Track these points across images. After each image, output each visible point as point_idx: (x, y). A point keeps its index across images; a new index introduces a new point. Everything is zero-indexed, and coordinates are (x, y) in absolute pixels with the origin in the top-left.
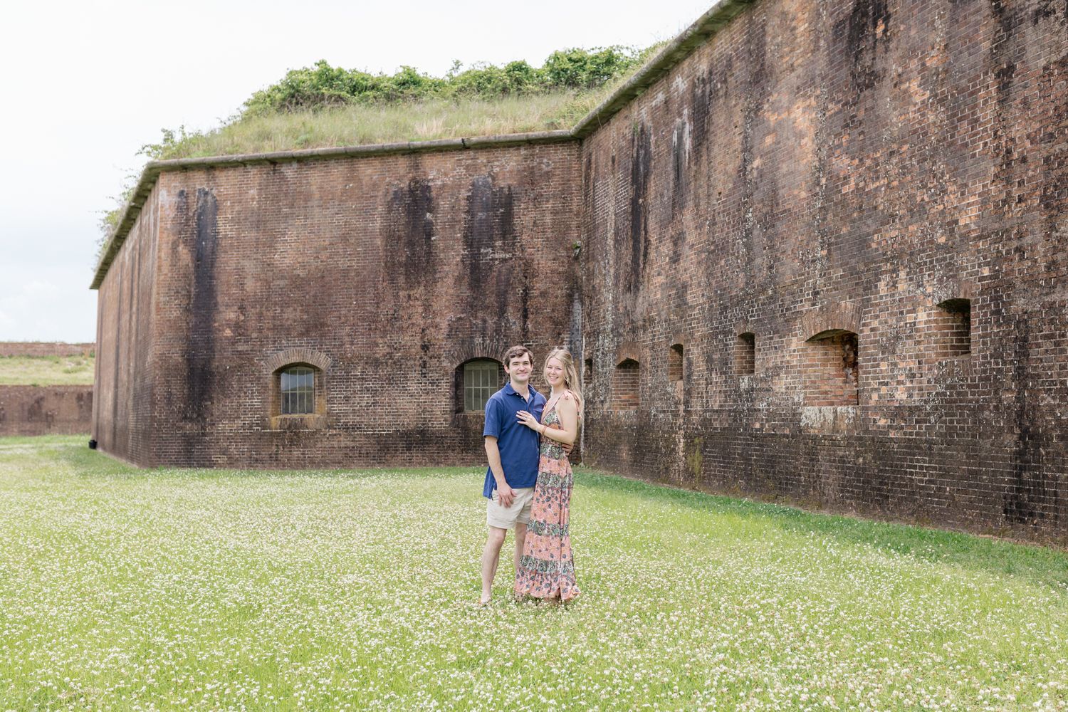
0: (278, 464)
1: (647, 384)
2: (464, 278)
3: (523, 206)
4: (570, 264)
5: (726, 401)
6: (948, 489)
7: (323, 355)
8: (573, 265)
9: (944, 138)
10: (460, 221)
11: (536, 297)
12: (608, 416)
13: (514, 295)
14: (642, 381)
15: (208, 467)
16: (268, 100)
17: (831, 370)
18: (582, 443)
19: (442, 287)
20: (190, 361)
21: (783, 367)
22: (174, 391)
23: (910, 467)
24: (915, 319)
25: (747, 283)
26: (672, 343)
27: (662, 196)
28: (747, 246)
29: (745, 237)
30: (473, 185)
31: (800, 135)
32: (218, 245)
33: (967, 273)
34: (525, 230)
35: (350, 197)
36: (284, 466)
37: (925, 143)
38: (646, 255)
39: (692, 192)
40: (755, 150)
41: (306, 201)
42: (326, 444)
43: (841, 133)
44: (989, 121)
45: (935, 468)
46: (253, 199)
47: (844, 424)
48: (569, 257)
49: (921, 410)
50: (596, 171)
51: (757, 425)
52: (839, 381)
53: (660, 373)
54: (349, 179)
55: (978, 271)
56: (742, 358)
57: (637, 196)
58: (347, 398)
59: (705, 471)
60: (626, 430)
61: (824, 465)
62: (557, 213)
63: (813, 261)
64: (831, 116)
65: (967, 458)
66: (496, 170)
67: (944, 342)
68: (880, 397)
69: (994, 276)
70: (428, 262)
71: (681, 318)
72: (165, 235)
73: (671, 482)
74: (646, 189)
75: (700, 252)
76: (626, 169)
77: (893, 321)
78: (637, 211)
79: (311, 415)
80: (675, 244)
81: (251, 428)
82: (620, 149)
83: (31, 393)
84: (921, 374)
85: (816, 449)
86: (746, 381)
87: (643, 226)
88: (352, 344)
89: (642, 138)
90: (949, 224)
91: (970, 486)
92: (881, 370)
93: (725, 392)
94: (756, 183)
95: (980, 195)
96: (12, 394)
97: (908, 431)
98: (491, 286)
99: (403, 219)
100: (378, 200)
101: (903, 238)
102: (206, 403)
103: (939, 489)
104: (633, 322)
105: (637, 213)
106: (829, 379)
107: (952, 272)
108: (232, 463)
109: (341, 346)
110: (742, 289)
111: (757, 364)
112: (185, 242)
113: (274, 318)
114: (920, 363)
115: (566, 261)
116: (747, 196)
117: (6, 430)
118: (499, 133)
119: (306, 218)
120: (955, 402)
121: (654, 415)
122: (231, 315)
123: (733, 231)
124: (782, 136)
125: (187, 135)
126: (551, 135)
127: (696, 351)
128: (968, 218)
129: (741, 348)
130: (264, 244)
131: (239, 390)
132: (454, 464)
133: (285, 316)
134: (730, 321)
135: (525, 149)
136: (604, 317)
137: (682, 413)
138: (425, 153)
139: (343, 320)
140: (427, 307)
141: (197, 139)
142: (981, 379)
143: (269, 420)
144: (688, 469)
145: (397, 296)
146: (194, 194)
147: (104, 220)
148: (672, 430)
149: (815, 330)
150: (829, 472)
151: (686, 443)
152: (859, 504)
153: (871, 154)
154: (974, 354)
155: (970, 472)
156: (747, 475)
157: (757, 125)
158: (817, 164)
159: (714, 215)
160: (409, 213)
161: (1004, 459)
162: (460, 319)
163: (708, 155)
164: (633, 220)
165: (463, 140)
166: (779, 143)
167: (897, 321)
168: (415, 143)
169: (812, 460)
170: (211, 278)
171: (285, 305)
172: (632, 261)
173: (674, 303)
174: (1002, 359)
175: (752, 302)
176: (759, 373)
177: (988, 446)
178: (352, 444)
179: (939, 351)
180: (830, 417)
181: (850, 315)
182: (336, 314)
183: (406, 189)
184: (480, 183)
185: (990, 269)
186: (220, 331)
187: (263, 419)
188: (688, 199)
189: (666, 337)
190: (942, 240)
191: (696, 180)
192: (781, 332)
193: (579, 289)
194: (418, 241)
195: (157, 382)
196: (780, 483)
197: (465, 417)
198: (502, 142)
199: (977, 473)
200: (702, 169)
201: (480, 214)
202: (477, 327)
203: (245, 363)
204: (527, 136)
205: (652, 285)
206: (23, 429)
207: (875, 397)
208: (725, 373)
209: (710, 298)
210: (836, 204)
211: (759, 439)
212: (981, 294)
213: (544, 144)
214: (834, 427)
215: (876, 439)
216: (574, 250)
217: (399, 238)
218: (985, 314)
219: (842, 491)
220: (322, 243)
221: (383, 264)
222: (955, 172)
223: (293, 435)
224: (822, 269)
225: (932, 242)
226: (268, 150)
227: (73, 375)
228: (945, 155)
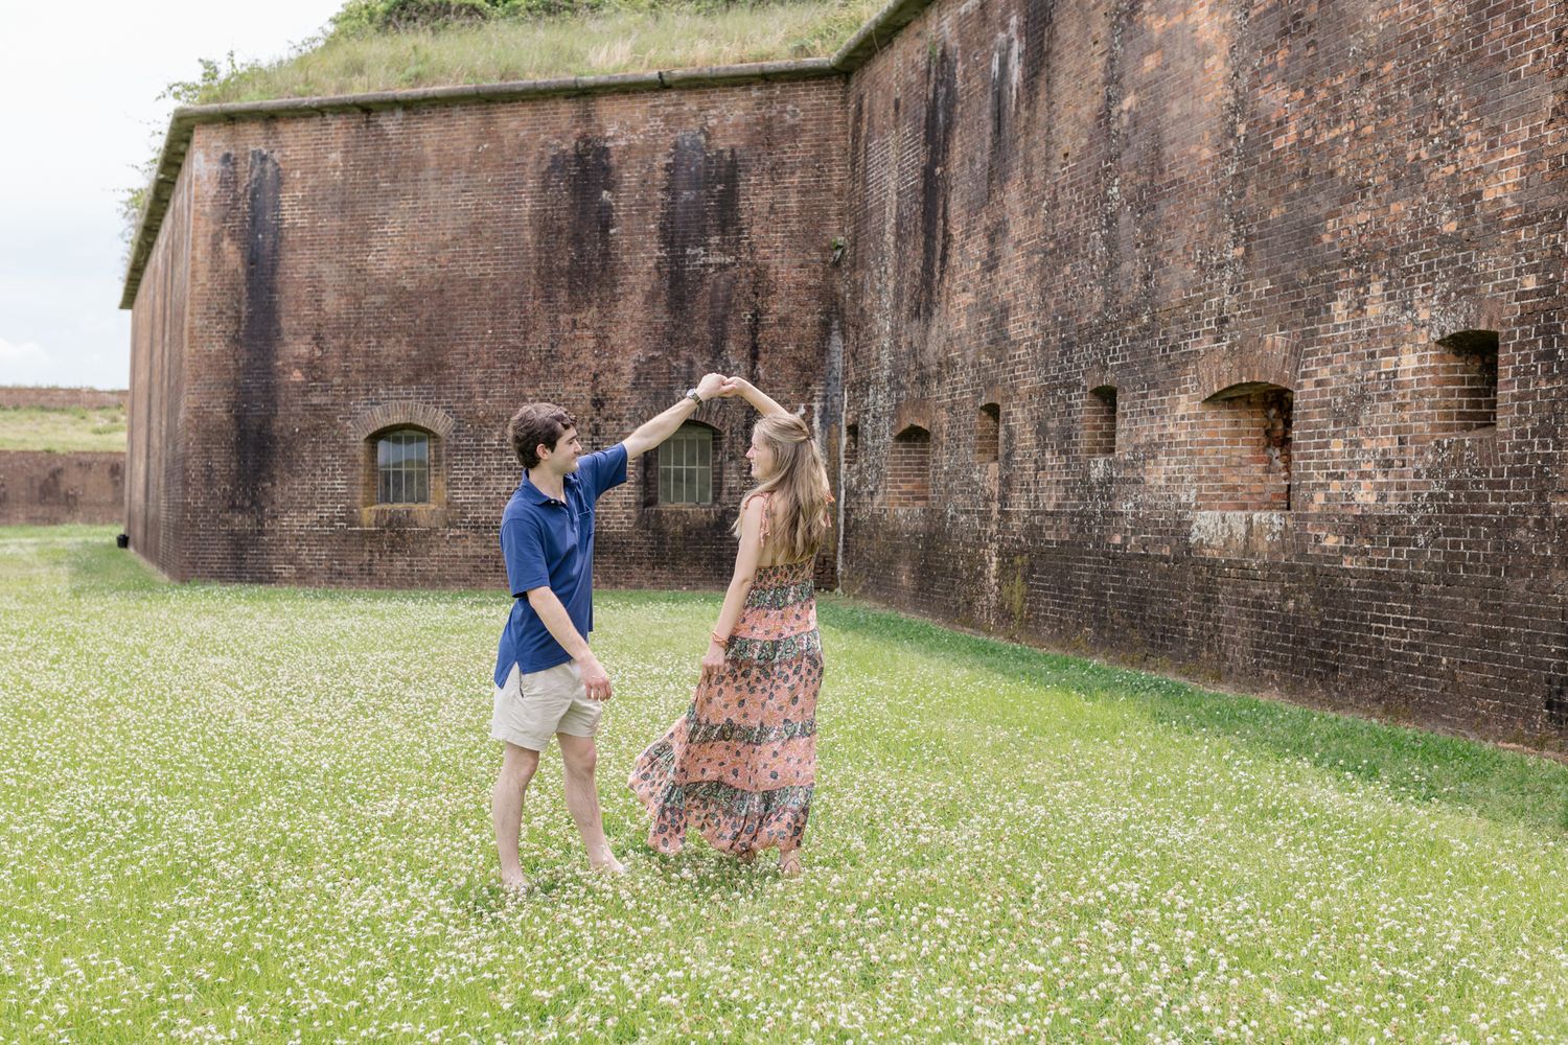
0: (371, 580)
1: (941, 467)
2: (659, 294)
3: (753, 180)
4: (827, 274)
5: (1066, 498)
6: (1444, 661)
7: (442, 413)
8: (831, 275)
9: (1462, 47)
10: (654, 204)
11: (771, 326)
12: (880, 516)
13: (737, 322)
14: (934, 461)
15: (267, 582)
16: (365, 12)
17: (1244, 450)
18: (840, 558)
19: (625, 308)
20: (239, 419)
21: (1164, 444)
22: (216, 465)
23: (1376, 619)
24: (1397, 365)
25: (1106, 304)
26: (983, 402)
27: (972, 161)
28: (1107, 241)
29: (1106, 228)
30: (676, 146)
31: (1204, 52)
32: (282, 239)
33: (1497, 285)
34: (756, 219)
35: (484, 165)
36: (381, 583)
37: (1426, 57)
38: (944, 258)
39: (1021, 154)
40: (1126, 81)
41: (417, 170)
42: (445, 550)
43: (1274, 46)
44: (1547, 13)
45: (1422, 624)
46: (335, 168)
47: (1263, 544)
48: (825, 262)
49: (1401, 523)
50: (871, 124)
51: (1117, 539)
52: (1257, 470)
53: (962, 449)
54: (482, 137)
55: (1515, 282)
56: (1096, 428)
57: (934, 163)
58: (477, 481)
59: (1031, 610)
60: (908, 539)
61: (1227, 611)
62: (808, 191)
63: (1220, 267)
64: (1258, 18)
65: (1482, 609)
66: (713, 122)
67: (1447, 407)
68: (1328, 499)
69: (1547, 290)
70: (604, 269)
71: (998, 361)
72: (202, 224)
73: (976, 626)
74: (948, 151)
75: (1031, 253)
76: (916, 119)
77: (1355, 369)
78: (932, 187)
79: (424, 505)
80: (992, 241)
81: (331, 523)
82: (908, 87)
83: (44, 463)
84: (1404, 461)
85: (1215, 583)
86: (1101, 466)
87: (941, 211)
88: (486, 397)
89: (943, 68)
90: (1464, 198)
91: (1485, 657)
92: (1332, 453)
93: (1066, 483)
94: (1126, 136)
95: (1524, 146)
96: (16, 464)
97: (1376, 558)
98: (701, 307)
99: (566, 198)
100: (528, 169)
101: (1379, 224)
102: (265, 485)
103: (1428, 660)
104: (921, 366)
105: (931, 190)
106: (1240, 465)
107: (1466, 283)
108: (303, 577)
109: (469, 398)
110: (1099, 314)
111: (1120, 438)
112: (232, 235)
113: (367, 354)
114: (1401, 442)
115: (821, 269)
116: (1111, 158)
117: (8, 516)
118: (718, 63)
119: (416, 198)
120: (1464, 510)
121: (952, 518)
122: (301, 348)
123: (1086, 217)
124: (1172, 55)
125: (238, 67)
126: (799, 66)
127: (1020, 416)
128: (1501, 188)
129: (1094, 412)
130: (352, 238)
131: (314, 466)
132: (640, 586)
133: (384, 351)
134: (1078, 366)
135: (759, 89)
136: (877, 359)
137: (995, 516)
138: (601, 95)
139: (472, 358)
140: (602, 340)
141: (255, 75)
142: (1512, 472)
143: (359, 512)
144: (1003, 605)
145: (555, 322)
146: (245, 159)
147: (127, 203)
148: (980, 542)
149: (1219, 383)
150: (1235, 622)
151: (1001, 564)
152: (1286, 678)
153: (1328, 79)
154: (1502, 427)
155: (1486, 633)
156: (1099, 620)
157: (1131, 38)
158: (1231, 100)
159: (1055, 192)
160: (575, 190)
161: (1550, 614)
162: (653, 358)
163: (1049, 92)
164: (925, 203)
165: (660, 74)
166: (1168, 66)
167: (1363, 370)
168: (585, 78)
169: (1207, 600)
170: (272, 290)
171: (383, 334)
172: (922, 269)
173: (987, 336)
174: (1554, 437)
175: (1115, 336)
176: (1123, 453)
177: (1522, 590)
178: (485, 552)
179: (1437, 421)
180: (1241, 530)
181: (1281, 358)
182: (461, 349)
183: (572, 152)
184: (687, 144)
185: (1538, 278)
186: (284, 373)
187: (349, 510)
188: (1014, 165)
189: (973, 392)
190: (1450, 228)
191: (1028, 134)
192: (1161, 386)
193: (841, 313)
194: (588, 235)
195: (191, 451)
196: (1153, 636)
197: (659, 514)
198: (722, 78)
199: (1497, 636)
200: (1039, 115)
201: (686, 193)
202: (679, 372)
203: (322, 423)
204: (762, 67)
205: (954, 306)
206: (33, 515)
207: (1319, 498)
208: (1066, 452)
209: (1045, 328)
210: (1262, 169)
211: (1120, 562)
212: (1520, 322)
213: (788, 80)
214: (1246, 547)
215: (1319, 571)
216: (832, 251)
217: (560, 230)
218: (1526, 359)
219: (1257, 655)
220: (441, 237)
221: (534, 272)
222: (1479, 107)
223: (396, 536)
224: (1234, 281)
225: (1431, 231)
226: (359, 90)
227: (105, 437)
228: (1462, 77)
